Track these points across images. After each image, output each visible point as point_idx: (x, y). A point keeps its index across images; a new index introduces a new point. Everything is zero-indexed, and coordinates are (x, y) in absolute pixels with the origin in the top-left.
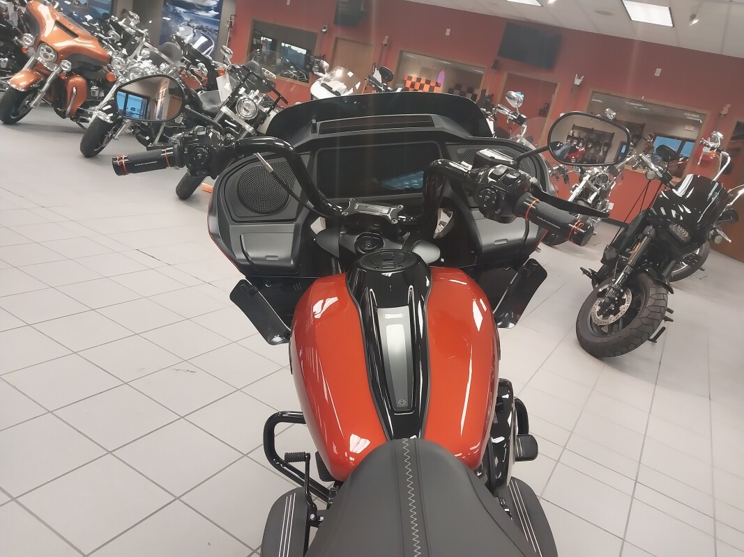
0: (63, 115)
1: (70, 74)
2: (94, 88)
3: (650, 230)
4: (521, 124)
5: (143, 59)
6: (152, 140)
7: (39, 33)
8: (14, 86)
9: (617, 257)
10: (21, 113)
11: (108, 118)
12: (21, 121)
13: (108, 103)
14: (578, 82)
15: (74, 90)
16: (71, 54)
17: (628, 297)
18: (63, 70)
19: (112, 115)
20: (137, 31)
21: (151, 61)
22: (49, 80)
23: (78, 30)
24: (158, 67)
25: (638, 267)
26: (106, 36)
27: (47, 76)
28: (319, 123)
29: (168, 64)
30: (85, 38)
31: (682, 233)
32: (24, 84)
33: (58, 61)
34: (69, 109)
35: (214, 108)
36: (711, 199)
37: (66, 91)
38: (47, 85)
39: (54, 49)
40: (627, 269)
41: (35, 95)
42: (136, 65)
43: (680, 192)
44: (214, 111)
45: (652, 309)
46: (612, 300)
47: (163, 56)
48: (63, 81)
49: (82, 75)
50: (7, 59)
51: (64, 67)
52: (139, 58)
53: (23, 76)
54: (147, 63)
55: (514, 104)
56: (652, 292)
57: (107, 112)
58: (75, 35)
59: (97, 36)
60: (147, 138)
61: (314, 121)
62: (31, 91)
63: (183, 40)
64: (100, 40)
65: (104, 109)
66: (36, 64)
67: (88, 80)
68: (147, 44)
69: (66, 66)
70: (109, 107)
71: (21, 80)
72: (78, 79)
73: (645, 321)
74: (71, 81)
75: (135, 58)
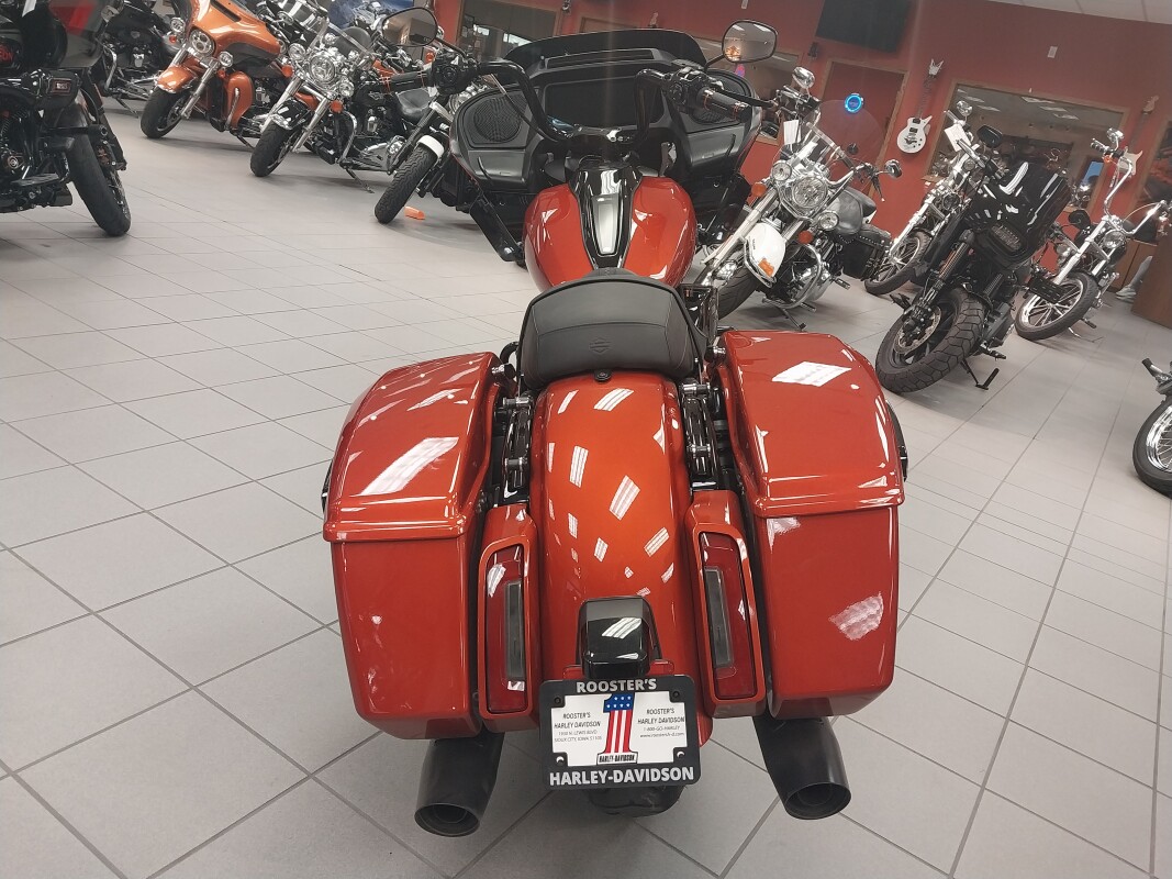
0: (221, 127)
1: (230, 71)
2: (260, 90)
3: (968, 235)
4: (812, 110)
5: (327, 47)
6: (338, 154)
7: (190, 16)
8: (161, 86)
9: (928, 271)
10: (170, 123)
11: (286, 123)
12: (167, 135)
13: (285, 105)
14: (934, 70)
15: (237, 92)
16: (232, 43)
17: (936, 318)
18: (221, 65)
19: (289, 119)
20: (319, 10)
21: (336, 49)
22: (204, 79)
23: (239, 11)
24: (347, 56)
25: (951, 282)
26: (275, 19)
27: (200, 75)
28: (547, 60)
29: (359, 51)
30: (250, 21)
31: (1011, 241)
32: (173, 83)
33: (215, 53)
34: (230, 117)
35: (417, 112)
36: (1044, 198)
37: (226, 93)
38: (201, 86)
39: (210, 37)
40: (940, 284)
41: (187, 100)
42: (319, 54)
43: (1007, 190)
44: (417, 116)
45: (962, 326)
46: (918, 323)
47: (353, 41)
48: (222, 79)
49: (244, 71)
50: (142, 56)
51: (224, 61)
52: (322, 46)
53: (171, 73)
54: (332, 51)
55: (803, 84)
56: (964, 307)
57: (285, 115)
58: (237, 18)
59: (265, 19)
60: (332, 152)
61: (543, 58)
62: (182, 94)
63: (368, 25)
64: (268, 23)
65: (280, 112)
66: (186, 59)
67: (253, 79)
68: (332, 26)
69: (226, 60)
70: (286, 109)
71: (170, 78)
72: (241, 78)
73: (952, 341)
74: (233, 79)
75: (318, 45)
